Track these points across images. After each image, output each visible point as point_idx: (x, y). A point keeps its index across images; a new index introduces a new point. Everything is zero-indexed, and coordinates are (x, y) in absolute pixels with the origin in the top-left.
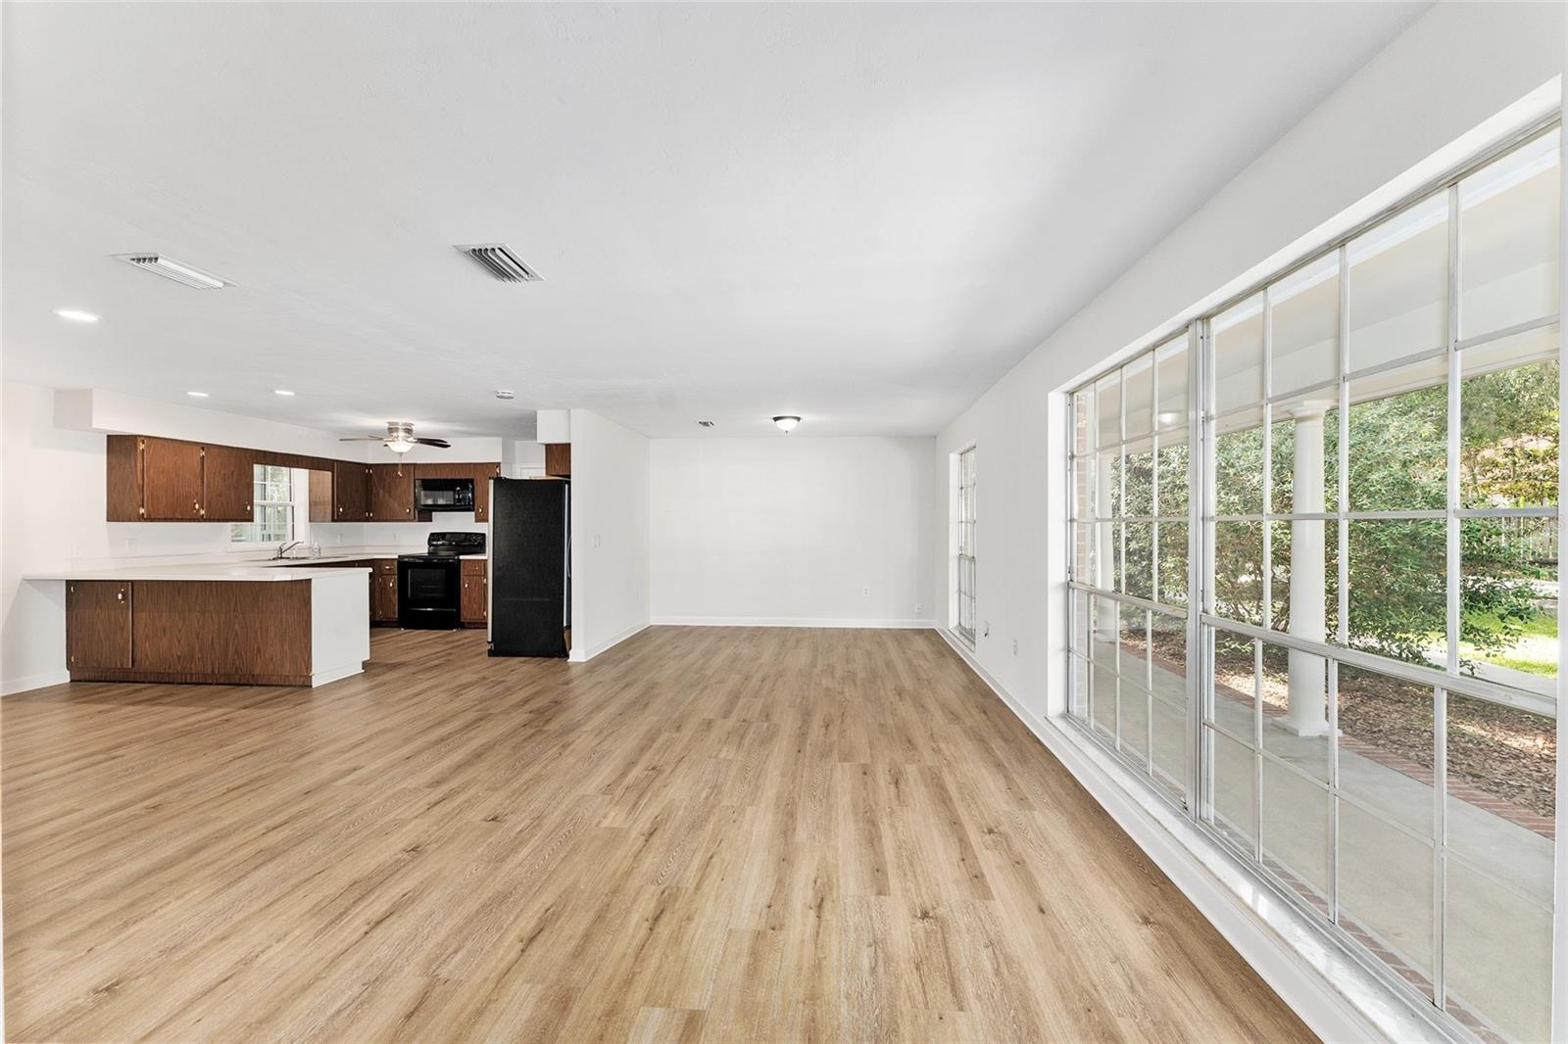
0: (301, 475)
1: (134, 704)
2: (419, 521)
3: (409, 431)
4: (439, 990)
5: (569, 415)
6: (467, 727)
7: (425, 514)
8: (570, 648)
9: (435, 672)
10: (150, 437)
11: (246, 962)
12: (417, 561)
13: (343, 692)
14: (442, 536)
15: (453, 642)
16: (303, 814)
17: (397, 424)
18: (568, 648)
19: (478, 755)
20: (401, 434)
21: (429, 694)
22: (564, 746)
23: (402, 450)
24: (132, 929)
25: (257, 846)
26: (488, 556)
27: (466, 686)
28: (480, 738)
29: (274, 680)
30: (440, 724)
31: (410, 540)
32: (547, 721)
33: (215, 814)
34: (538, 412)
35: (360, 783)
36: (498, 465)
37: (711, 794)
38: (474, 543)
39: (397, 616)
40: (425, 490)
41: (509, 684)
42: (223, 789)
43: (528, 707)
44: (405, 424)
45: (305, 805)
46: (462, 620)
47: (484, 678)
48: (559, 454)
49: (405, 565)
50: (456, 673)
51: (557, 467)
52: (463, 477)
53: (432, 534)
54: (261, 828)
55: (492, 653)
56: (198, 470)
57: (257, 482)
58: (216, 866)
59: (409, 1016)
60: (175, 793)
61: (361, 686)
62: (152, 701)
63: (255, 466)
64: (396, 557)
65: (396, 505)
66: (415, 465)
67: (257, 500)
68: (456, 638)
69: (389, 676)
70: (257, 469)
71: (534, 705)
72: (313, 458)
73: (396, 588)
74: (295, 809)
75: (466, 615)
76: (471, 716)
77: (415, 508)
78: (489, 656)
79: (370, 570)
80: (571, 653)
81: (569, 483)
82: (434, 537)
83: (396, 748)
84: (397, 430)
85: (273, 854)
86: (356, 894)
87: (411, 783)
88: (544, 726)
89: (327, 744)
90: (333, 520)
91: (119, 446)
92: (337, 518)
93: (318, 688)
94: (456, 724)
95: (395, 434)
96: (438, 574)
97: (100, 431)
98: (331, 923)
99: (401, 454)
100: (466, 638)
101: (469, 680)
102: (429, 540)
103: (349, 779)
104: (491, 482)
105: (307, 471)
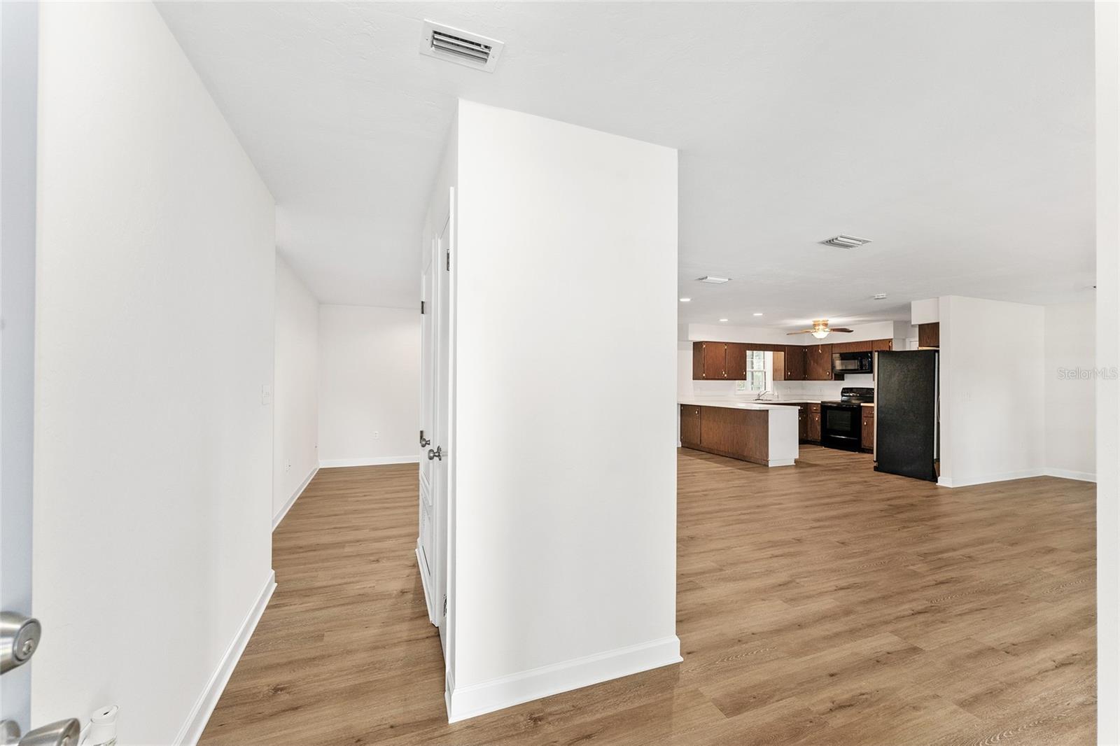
0: (769, 355)
1: (701, 459)
2: (835, 380)
3: (826, 325)
4: (794, 584)
5: (938, 300)
6: (844, 502)
7: (839, 376)
8: (939, 476)
9: (834, 473)
10: (707, 342)
11: (729, 548)
12: (833, 405)
13: (783, 472)
14: (851, 390)
15: (852, 459)
16: (754, 513)
17: (819, 321)
18: (937, 475)
19: (846, 516)
20: (821, 327)
21: (829, 482)
22: (904, 527)
23: (821, 336)
24: (697, 526)
25: (738, 517)
26: (875, 405)
27: (852, 483)
28: (850, 509)
29: (752, 460)
30: (829, 497)
31: (829, 392)
32: (898, 513)
33: (725, 503)
34: (913, 303)
35: (781, 510)
36: (890, 340)
37: (1012, 584)
38: (866, 394)
39: (820, 438)
40: (842, 360)
41: (882, 488)
42: (727, 496)
43: (889, 502)
44: (824, 321)
45: (757, 510)
46: (863, 447)
47: (866, 482)
48: (930, 332)
49: (825, 407)
50: (849, 475)
51: (928, 341)
52: (865, 350)
53: (844, 389)
54: (739, 512)
55: (876, 469)
56: (724, 355)
57: (748, 360)
58: (722, 519)
59: (780, 585)
60: (712, 492)
61: (793, 471)
62: (706, 459)
63: (747, 351)
64: (820, 402)
65: (821, 370)
66: (832, 344)
67: (748, 369)
68: (857, 457)
69: (809, 469)
70: (749, 353)
71: (893, 502)
72: (774, 345)
73: (820, 421)
74: (752, 511)
75: (865, 443)
76: (848, 498)
77: (832, 372)
78: (875, 470)
79: (799, 408)
80: (939, 478)
81: (938, 351)
82: (845, 391)
83: (802, 501)
84: (819, 325)
85: (742, 522)
86: (770, 545)
87: (805, 517)
88: (895, 514)
89: (769, 491)
90: (785, 380)
91: (697, 346)
92: (787, 378)
93: (771, 468)
94: (838, 499)
95: (817, 328)
96: (848, 415)
97: (691, 341)
98: (758, 549)
99: (821, 339)
100: (863, 458)
101: (855, 480)
102: (842, 392)
103: (777, 507)
104: (876, 353)
105: (772, 352)
